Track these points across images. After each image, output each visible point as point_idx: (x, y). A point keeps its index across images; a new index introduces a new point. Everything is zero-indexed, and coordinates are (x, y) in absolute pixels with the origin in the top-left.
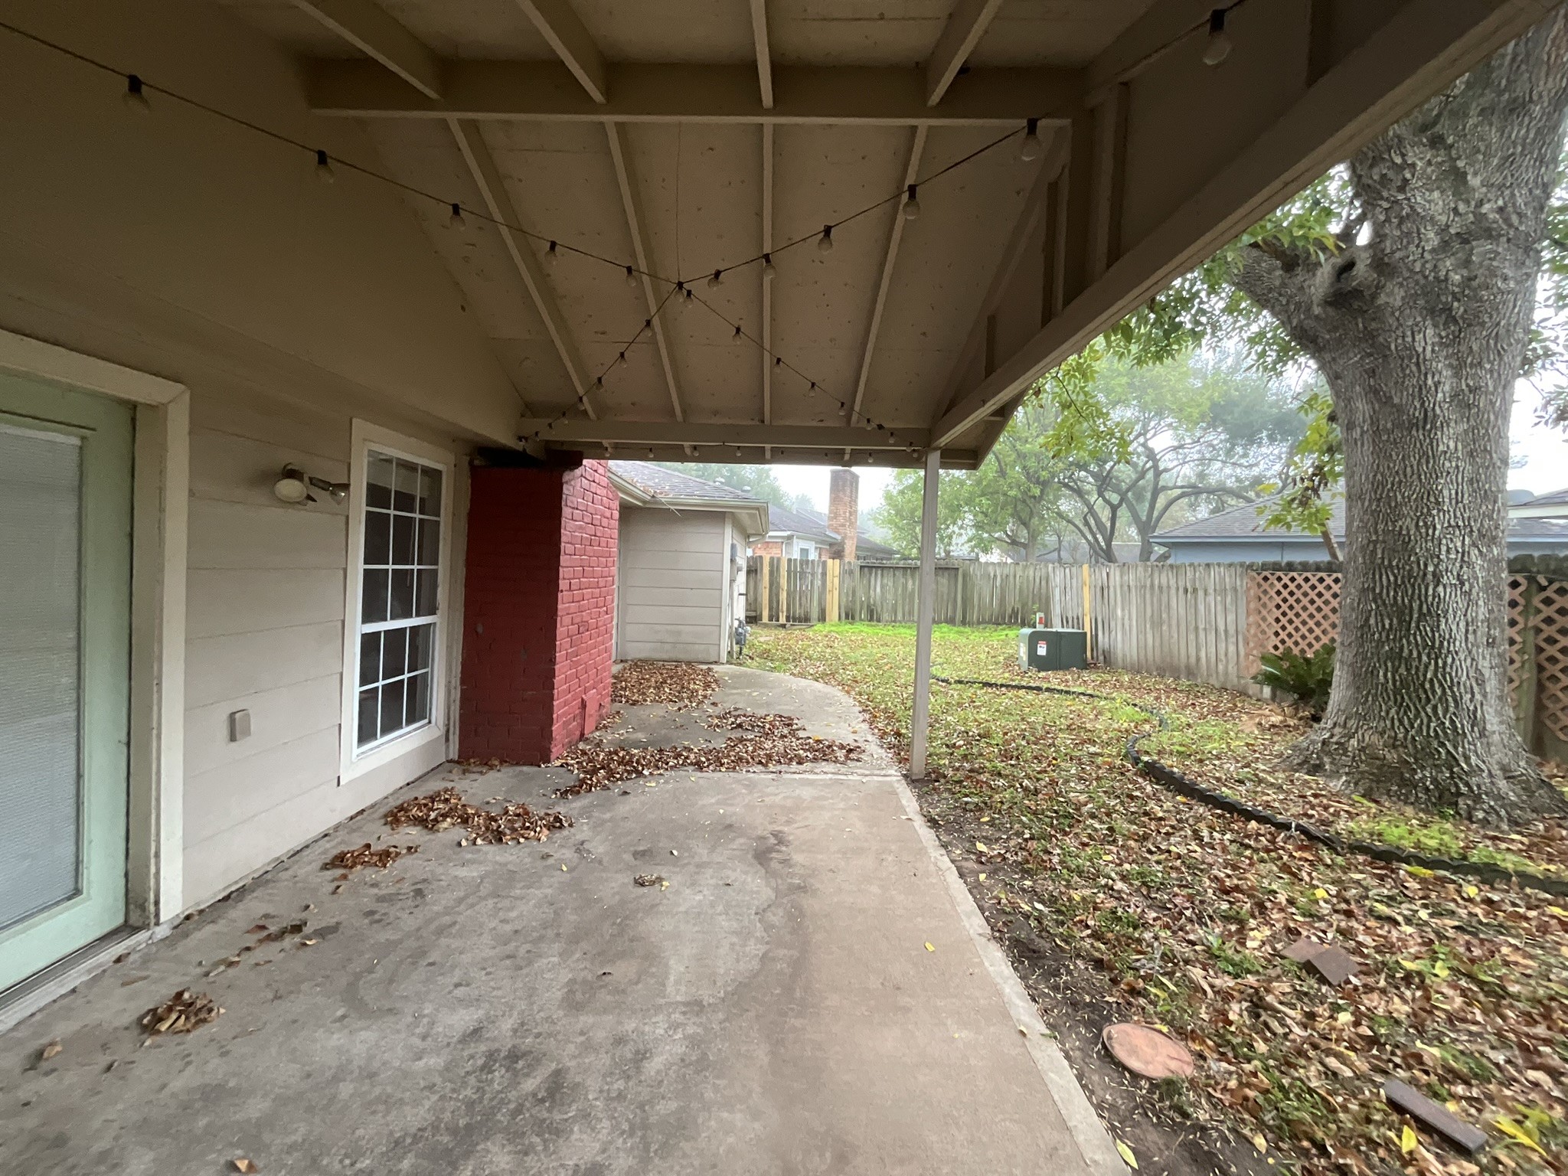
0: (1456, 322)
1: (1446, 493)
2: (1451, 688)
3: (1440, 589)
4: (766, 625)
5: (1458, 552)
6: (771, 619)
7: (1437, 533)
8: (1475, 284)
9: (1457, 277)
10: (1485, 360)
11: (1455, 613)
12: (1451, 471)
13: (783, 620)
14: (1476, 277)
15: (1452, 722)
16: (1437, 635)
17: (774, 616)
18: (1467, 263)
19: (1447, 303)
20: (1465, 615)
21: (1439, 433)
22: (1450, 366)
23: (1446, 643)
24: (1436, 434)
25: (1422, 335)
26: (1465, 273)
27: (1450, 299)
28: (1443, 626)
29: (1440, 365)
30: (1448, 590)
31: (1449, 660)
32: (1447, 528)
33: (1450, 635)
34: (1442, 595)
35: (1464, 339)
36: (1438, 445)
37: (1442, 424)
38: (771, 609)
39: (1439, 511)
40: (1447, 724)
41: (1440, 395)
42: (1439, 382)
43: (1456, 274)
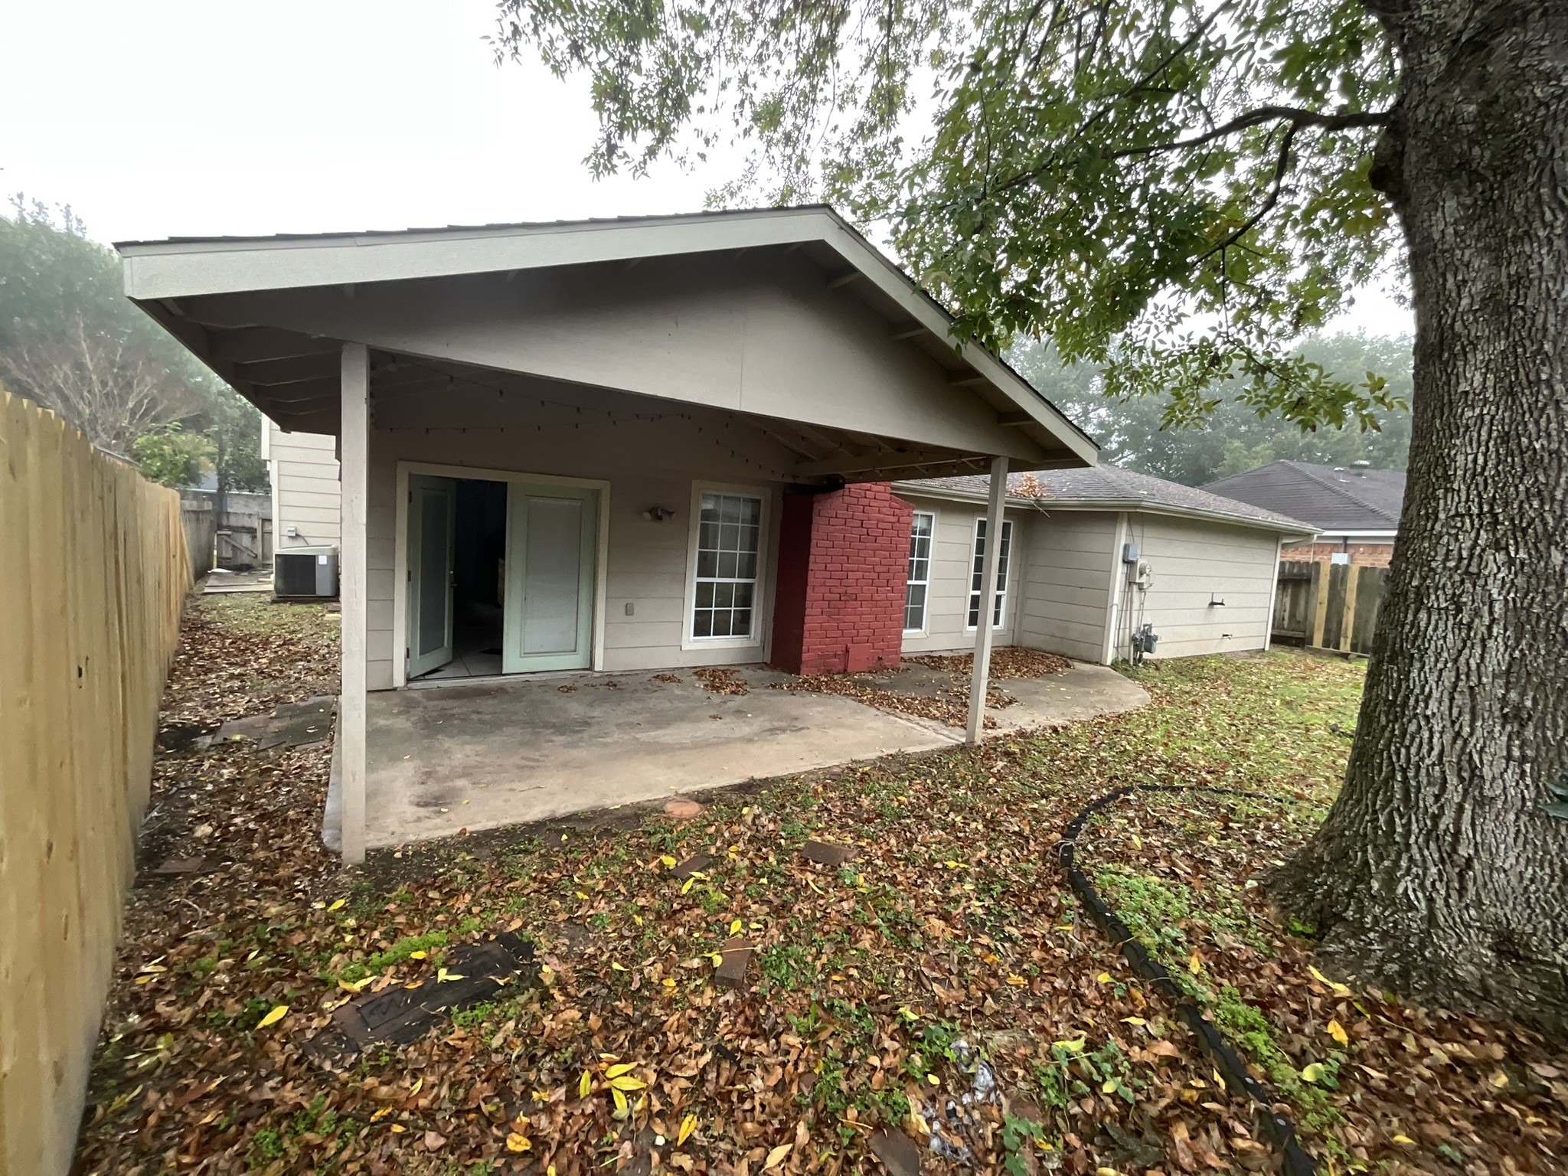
0: (1483, 179)
1: (1460, 458)
2: (1404, 771)
3: (1423, 615)
4: (1316, 652)
5: (1461, 558)
6: (1326, 643)
7: (1438, 527)
8: (1498, 109)
9: (1472, 108)
10: (1537, 224)
11: (1438, 656)
12: (1471, 422)
13: (1345, 647)
14: (1497, 97)
15: (1390, 822)
16: (1404, 686)
17: (1332, 639)
18: (1482, 81)
19: (1462, 155)
20: (1455, 661)
21: (1460, 363)
22: (1487, 248)
23: (1412, 702)
24: (1455, 365)
25: (1439, 214)
26: (1481, 96)
27: (1465, 147)
28: (1414, 674)
29: (1467, 252)
30: (1434, 617)
31: (1412, 728)
32: (1453, 517)
33: (1423, 688)
34: (1423, 624)
35: (1501, 198)
36: (1458, 383)
37: (1463, 348)
38: (1327, 631)
39: (1447, 490)
40: (1382, 819)
41: (1465, 302)
42: (1465, 282)
43: (1470, 103)
